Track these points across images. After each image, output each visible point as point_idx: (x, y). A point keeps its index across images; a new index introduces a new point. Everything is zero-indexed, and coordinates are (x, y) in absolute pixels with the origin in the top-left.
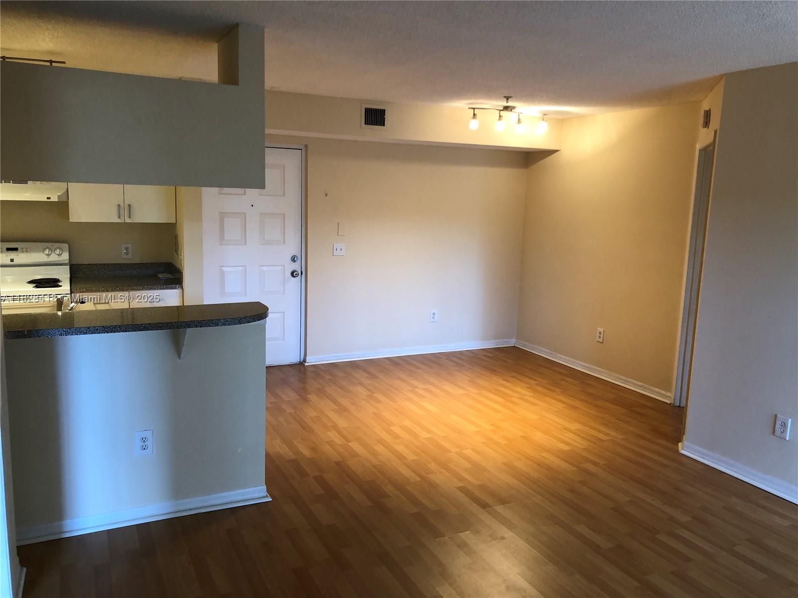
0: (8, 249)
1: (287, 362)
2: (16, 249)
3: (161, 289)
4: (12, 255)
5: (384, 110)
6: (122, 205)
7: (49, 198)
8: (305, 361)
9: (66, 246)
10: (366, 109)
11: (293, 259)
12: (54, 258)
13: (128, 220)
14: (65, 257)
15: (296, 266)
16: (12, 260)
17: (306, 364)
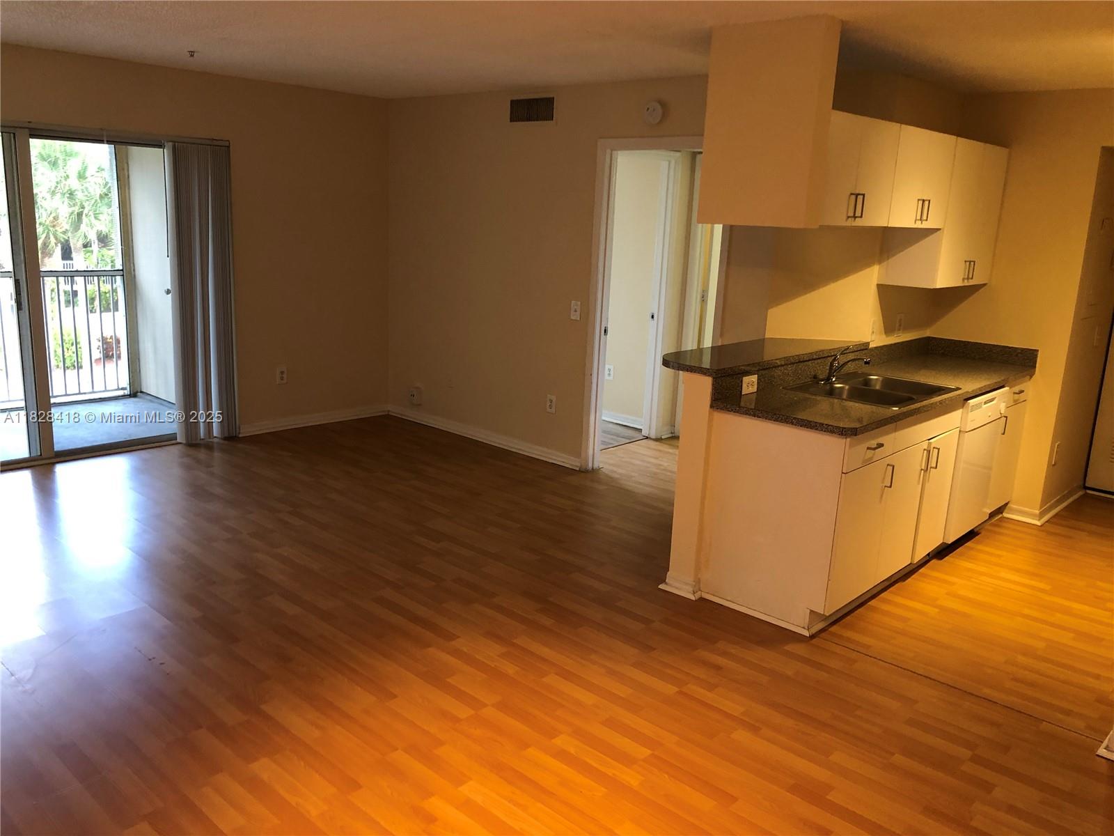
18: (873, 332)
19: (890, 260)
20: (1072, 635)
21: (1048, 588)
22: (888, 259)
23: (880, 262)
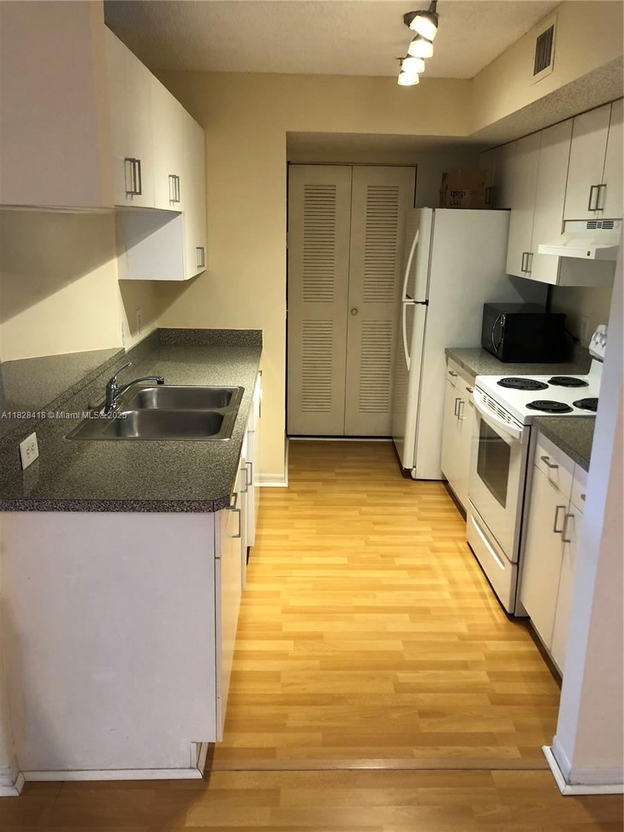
18: (123, 336)
19: (129, 251)
20: (406, 616)
21: (345, 561)
22: (126, 250)
23: (118, 254)
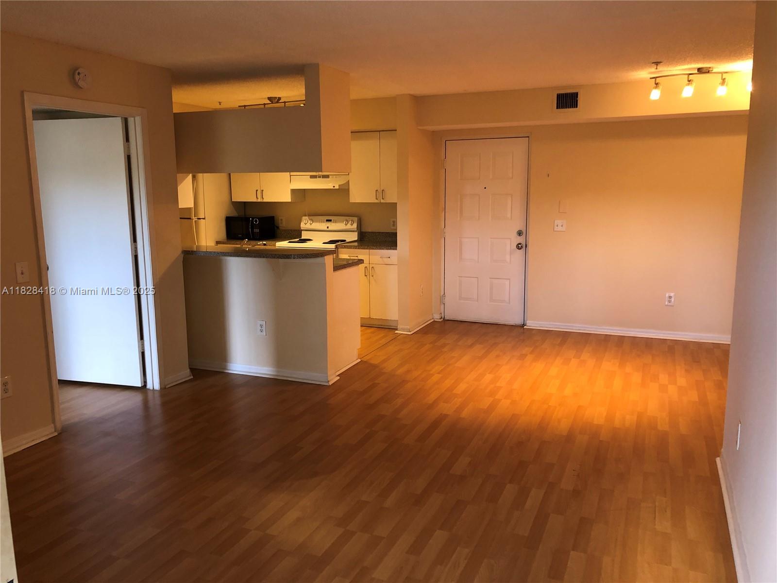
0: (327, 221)
1: (512, 323)
2: (330, 221)
3: (387, 249)
4: (329, 224)
5: (577, 93)
6: (379, 190)
7: (334, 187)
8: (524, 325)
9: (356, 219)
10: (558, 95)
11: (520, 233)
12: (349, 227)
13: (382, 201)
14: (355, 226)
15: (521, 240)
16: (328, 228)
17: (525, 327)
